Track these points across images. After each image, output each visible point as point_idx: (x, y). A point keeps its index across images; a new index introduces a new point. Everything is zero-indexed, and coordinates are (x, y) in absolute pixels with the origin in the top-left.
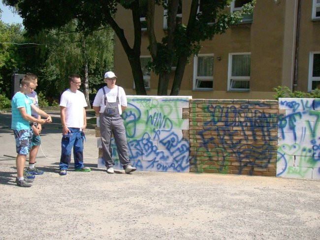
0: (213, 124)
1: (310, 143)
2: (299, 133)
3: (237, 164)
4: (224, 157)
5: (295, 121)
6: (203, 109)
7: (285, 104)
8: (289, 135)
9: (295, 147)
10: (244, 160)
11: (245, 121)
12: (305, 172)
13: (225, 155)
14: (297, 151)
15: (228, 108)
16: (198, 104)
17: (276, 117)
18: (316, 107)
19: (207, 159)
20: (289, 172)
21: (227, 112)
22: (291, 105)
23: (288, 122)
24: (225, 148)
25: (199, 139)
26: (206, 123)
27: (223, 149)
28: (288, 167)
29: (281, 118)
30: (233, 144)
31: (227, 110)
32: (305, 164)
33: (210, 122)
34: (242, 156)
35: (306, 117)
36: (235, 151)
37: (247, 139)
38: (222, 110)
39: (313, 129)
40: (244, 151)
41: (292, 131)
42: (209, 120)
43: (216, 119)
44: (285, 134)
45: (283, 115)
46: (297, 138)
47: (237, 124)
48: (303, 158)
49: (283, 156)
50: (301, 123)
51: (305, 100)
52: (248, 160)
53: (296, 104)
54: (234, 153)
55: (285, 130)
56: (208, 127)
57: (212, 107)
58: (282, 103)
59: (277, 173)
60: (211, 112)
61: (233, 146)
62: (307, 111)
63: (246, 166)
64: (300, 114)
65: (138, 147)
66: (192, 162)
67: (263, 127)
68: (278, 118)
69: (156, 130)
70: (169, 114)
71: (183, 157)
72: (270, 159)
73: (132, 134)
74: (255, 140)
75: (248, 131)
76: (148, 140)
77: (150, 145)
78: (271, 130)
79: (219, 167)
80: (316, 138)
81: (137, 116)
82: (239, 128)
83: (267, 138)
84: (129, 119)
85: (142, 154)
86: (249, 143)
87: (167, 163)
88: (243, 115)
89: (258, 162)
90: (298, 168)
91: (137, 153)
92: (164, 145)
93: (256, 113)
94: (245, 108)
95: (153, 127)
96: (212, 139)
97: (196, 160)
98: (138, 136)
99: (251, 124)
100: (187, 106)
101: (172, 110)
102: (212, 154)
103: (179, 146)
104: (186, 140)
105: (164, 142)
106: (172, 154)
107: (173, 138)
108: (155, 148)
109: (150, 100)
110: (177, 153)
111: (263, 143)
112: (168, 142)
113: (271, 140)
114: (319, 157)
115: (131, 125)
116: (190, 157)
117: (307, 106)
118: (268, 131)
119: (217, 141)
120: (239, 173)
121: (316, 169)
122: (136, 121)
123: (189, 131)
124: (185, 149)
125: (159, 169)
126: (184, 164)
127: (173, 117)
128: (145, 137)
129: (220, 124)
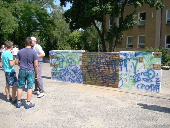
0: (91, 63)
1: (133, 73)
2: (128, 68)
3: (102, 81)
4: (96, 78)
5: (127, 62)
6: (87, 56)
7: (122, 54)
8: (124, 69)
9: (127, 75)
10: (105, 80)
11: (105, 62)
12: (131, 87)
13: (97, 77)
14: (128, 77)
15: (98, 56)
16: (85, 54)
17: (118, 60)
18: (137, 56)
19: (90, 78)
20: (124, 87)
21: (97, 58)
22: (125, 55)
23: (124, 63)
24: (96, 74)
25: (86, 70)
26: (89, 63)
27: (96, 75)
28: (123, 84)
29: (120, 61)
30: (100, 72)
31: (97, 57)
32: (131, 83)
33: (90, 62)
34: (104, 78)
35: (132, 61)
36: (101, 75)
37: (105, 70)
38: (95, 57)
39: (135, 66)
40: (105, 75)
41: (125, 67)
42: (90, 61)
43: (93, 61)
44: (123, 69)
45: (121, 59)
46: (128, 71)
47: (101, 63)
48: (130, 80)
49: (121, 79)
50: (129, 63)
51: (131, 52)
52: (106, 80)
53: (127, 54)
54: (101, 76)
55: (122, 67)
56: (89, 64)
57: (91, 55)
59: (119, 87)
60: (91, 58)
61: (100, 73)
62: (132, 57)
63: (106, 82)
64: (129, 59)
65: (64, 72)
66: (84, 79)
67: (113, 65)
68: (119, 61)
69: (70, 65)
70: (75, 58)
71: (81, 77)
72: (116, 80)
73: (62, 66)
74: (109, 71)
75: (106, 66)
76: (67, 69)
77: (68, 71)
78: (116, 67)
79: (94, 82)
80: (136, 71)
81: (63, 59)
82: (102, 65)
83: (114, 70)
84: (60, 60)
85: (66, 75)
86: (107, 72)
87: (74, 79)
88: (104, 59)
89: (110, 81)
90: (128, 85)
91: (64, 74)
92: (73, 71)
93: (109, 58)
94: (105, 56)
95: (69, 64)
96: (91, 70)
97: (85, 79)
98: (64, 67)
99: (107, 63)
100: (81, 55)
101: (75, 56)
102: (92, 76)
103: (79, 72)
104: (81, 70)
105: (73, 70)
106: (76, 75)
107: (76, 69)
108: (70, 73)
109: (67, 52)
110: (78, 75)
111: (113, 72)
112: (75, 70)
113: (116, 71)
114: (138, 80)
115: (61, 63)
116: (83, 77)
117: (132, 56)
118: (115, 67)
119: (93, 70)
120: (103, 86)
121: (136, 86)
122: (63, 61)
123: (82, 66)
124: (81, 74)
125: (72, 81)
126: (81, 80)
127: (76, 60)
128: (67, 68)
129: (94, 63)
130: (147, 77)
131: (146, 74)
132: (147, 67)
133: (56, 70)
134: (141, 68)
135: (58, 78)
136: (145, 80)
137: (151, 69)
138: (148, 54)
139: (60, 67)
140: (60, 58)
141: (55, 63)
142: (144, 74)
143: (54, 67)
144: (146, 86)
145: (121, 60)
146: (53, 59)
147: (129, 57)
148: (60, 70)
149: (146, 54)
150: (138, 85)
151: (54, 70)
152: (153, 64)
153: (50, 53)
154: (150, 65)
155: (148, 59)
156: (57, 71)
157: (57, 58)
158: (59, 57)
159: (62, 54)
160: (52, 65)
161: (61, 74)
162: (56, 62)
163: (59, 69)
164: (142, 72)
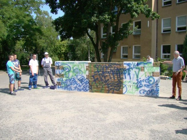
0: (98, 73)
1: (136, 80)
2: (132, 76)
3: (108, 89)
4: (102, 86)
5: (130, 71)
6: (94, 66)
8: (128, 77)
9: (130, 82)
10: (110, 87)
11: (110, 71)
12: (135, 92)
14: (131, 84)
15: (103, 66)
16: (92, 64)
18: (139, 65)
19: (96, 86)
20: (128, 93)
21: (103, 68)
22: (128, 65)
23: (127, 71)
24: (102, 82)
25: (93, 79)
26: (95, 72)
28: (127, 90)
30: (105, 81)
32: (134, 89)
33: (97, 71)
34: (109, 85)
35: (134, 70)
36: (107, 83)
37: (111, 79)
38: (101, 67)
39: (137, 75)
40: (110, 83)
41: (129, 75)
42: (96, 71)
43: (99, 70)
44: (126, 77)
46: (131, 79)
47: (107, 72)
48: (133, 86)
49: (125, 86)
50: (132, 72)
51: (134, 62)
52: (112, 88)
53: (130, 64)
55: (126, 75)
56: (96, 73)
57: (97, 66)
58: (125, 64)
59: (123, 92)
60: (97, 68)
61: (106, 81)
62: (135, 67)
63: (111, 90)
64: (132, 68)
65: (70, 81)
66: (90, 88)
67: (117, 74)
68: (123, 70)
69: (77, 75)
70: (81, 68)
71: (87, 86)
72: (120, 87)
73: (68, 76)
74: (114, 79)
75: (111, 75)
76: (74, 79)
77: (74, 81)
78: (121, 75)
79: (100, 90)
80: (139, 78)
81: (69, 69)
82: (108, 74)
83: (119, 78)
84: (66, 71)
85: (72, 84)
86: (112, 80)
87: (81, 88)
88: (109, 69)
89: (115, 88)
90: (131, 91)
91: (70, 84)
92: (80, 81)
93: (114, 68)
94: (110, 66)
95: (75, 74)
96: (98, 79)
97: (92, 87)
98: (70, 77)
99: (113, 72)
100: (88, 65)
101: (82, 67)
102: (98, 85)
103: (85, 81)
104: (88, 79)
105: (80, 79)
106: (83, 84)
107: (83, 78)
108: (76, 82)
109: (74, 63)
110: (84, 84)
111: (117, 80)
112: (81, 79)
113: (121, 79)
114: (140, 86)
115: (67, 73)
116: (90, 86)
117: (135, 65)
118: (119, 75)
119: (99, 79)
120: (109, 93)
121: (138, 91)
122: (69, 71)
123: (89, 75)
124: (87, 83)
125: (78, 90)
126: (87, 89)
127: (83, 70)
128: (73, 77)
129: (100, 72)
130: (148, 84)
131: (147, 81)
132: (148, 74)
133: (61, 80)
134: (142, 76)
135: (64, 87)
136: (146, 86)
137: (151, 77)
138: (148, 64)
139: (66, 77)
140: (66, 68)
141: (60, 73)
142: (145, 81)
143: (60, 77)
144: (147, 91)
145: (125, 70)
146: (59, 70)
147: (132, 66)
148: (66, 80)
149: (146, 64)
150: (140, 91)
151: (59, 80)
152: (153, 72)
153: (56, 64)
154: (150, 73)
155: (149, 68)
156: (63, 81)
157: (63, 69)
158: (64, 68)
159: (69, 64)
160: (58, 75)
161: (67, 84)
162: (62, 72)
163: (64, 79)
164: (144, 80)
